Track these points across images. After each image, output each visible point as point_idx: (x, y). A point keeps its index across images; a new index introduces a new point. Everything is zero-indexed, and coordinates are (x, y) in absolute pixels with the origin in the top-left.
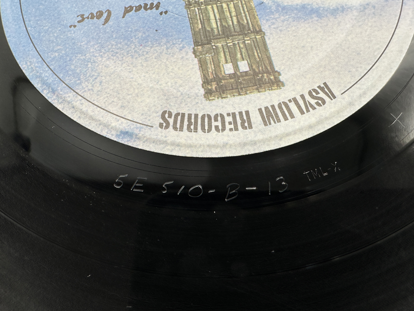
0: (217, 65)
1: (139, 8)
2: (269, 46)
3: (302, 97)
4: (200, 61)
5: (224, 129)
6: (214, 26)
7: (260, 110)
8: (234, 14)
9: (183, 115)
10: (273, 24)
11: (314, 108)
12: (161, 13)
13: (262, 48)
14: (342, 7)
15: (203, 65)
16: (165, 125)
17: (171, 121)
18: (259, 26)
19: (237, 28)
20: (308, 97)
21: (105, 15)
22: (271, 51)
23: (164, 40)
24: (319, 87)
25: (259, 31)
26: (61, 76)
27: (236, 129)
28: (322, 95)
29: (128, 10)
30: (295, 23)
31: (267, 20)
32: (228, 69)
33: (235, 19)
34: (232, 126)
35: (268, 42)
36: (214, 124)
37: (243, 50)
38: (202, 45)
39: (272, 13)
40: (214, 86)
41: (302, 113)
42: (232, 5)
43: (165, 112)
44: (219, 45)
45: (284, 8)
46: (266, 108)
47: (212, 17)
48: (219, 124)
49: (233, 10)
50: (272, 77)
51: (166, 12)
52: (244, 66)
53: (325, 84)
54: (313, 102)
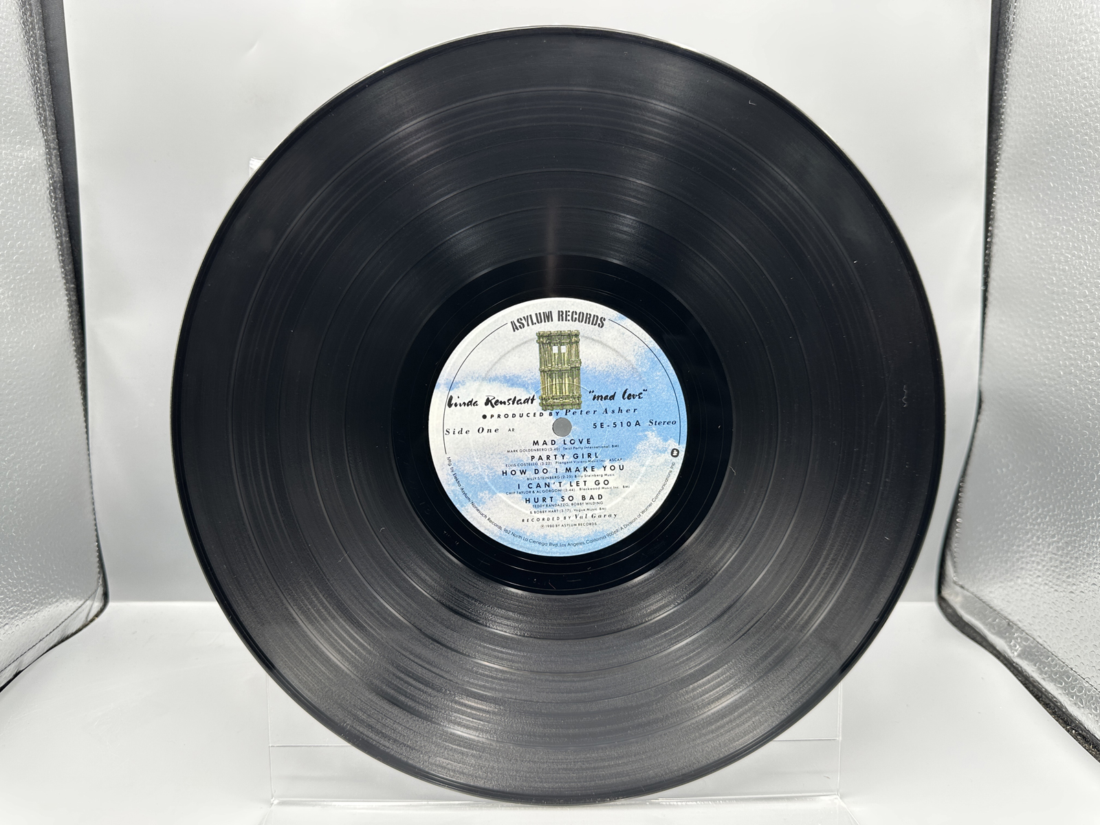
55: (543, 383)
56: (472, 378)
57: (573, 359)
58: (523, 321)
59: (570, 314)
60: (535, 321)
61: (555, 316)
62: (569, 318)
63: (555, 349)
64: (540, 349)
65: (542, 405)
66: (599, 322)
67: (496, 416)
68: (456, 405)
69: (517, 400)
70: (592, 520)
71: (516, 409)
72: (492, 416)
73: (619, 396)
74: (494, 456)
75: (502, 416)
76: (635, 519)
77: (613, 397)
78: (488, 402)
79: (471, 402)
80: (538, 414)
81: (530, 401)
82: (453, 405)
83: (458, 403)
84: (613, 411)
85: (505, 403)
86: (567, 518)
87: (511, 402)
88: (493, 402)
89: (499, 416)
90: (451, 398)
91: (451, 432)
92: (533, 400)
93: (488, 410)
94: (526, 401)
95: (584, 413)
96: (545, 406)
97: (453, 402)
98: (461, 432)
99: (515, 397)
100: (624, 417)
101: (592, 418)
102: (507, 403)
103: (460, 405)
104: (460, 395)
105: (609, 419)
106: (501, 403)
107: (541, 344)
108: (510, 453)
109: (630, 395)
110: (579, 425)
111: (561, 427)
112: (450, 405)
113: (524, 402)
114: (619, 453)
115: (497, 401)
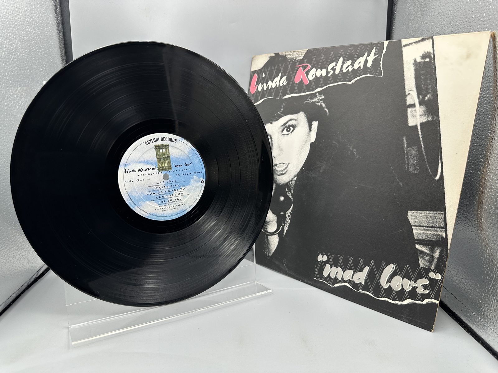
55: (158, 162)
56: (133, 162)
57: (167, 154)
58: (149, 141)
59: (165, 138)
60: (153, 141)
61: (160, 139)
62: (165, 140)
63: (161, 151)
64: (156, 151)
65: (158, 170)
66: (175, 141)
67: (143, 175)
68: (128, 172)
69: (149, 169)
70: (179, 207)
71: (149, 172)
72: (141, 175)
73: (183, 165)
74: (143, 189)
75: (145, 175)
76: (192, 204)
77: (181, 166)
78: (139, 170)
79: (133, 171)
80: (157, 173)
81: (154, 169)
82: (127, 172)
83: (128, 171)
84: (182, 170)
85: (145, 170)
86: (170, 207)
87: (147, 169)
88: (141, 170)
89: (144, 175)
90: (126, 170)
91: (127, 182)
92: (155, 168)
93: (140, 173)
94: (153, 169)
95: (173, 171)
96: (160, 170)
97: (127, 171)
98: (130, 182)
99: (149, 168)
100: (186, 172)
101: (176, 173)
102: (146, 170)
103: (129, 172)
104: (129, 169)
105: (181, 172)
106: (144, 170)
107: (156, 149)
108: (149, 187)
109: (187, 164)
110: (171, 175)
111: (166, 177)
112: (125, 172)
113: (152, 169)
114: (185, 184)
115: (143, 170)
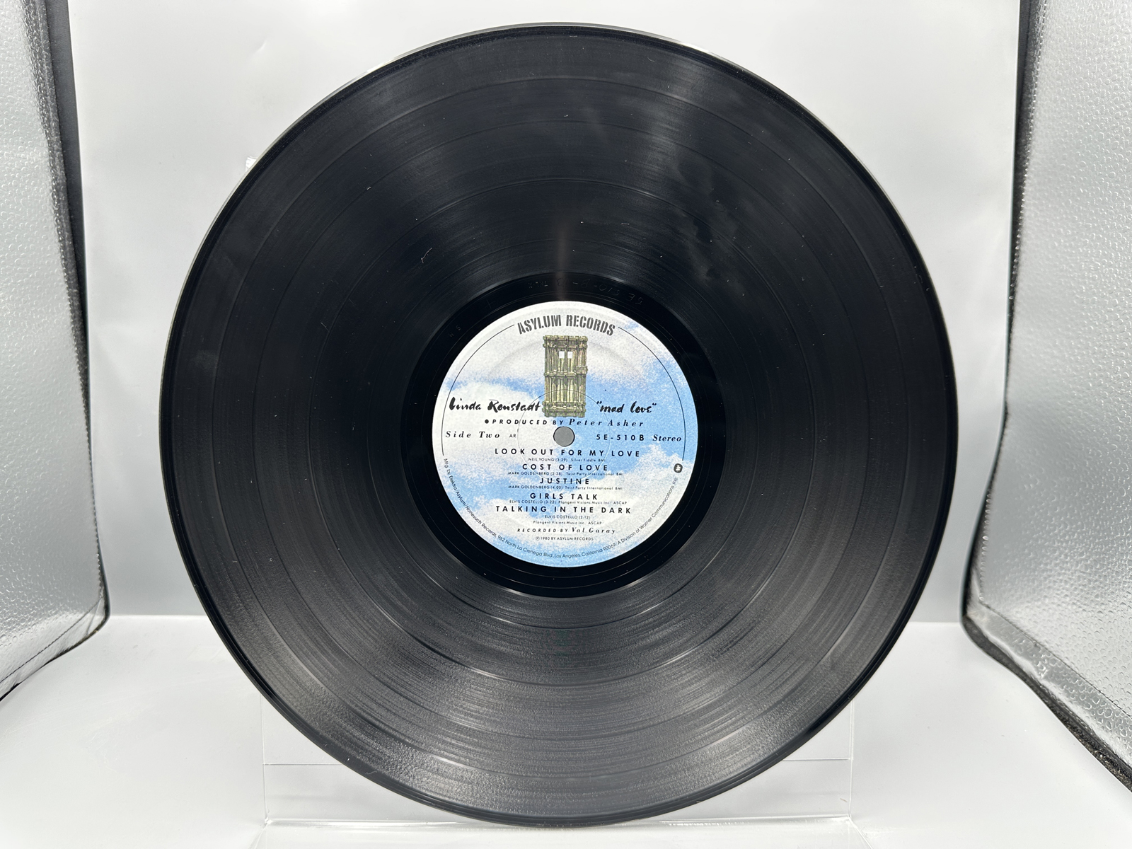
0: (576, 359)
1: (614, 409)
2: (544, 365)
3: (535, 328)
4: (585, 364)
5: (582, 318)
6: (572, 386)
7: (560, 325)
8: (558, 392)
9: (601, 331)
10: (537, 380)
11: (532, 320)
12: (601, 402)
13: (548, 364)
14: (493, 383)
15: (584, 361)
16: (612, 327)
17: (608, 329)
18: (546, 380)
19: (559, 381)
20: (533, 327)
21: (634, 409)
22: (544, 362)
23: (603, 382)
24: (525, 332)
25: (547, 376)
26: (664, 370)
27: (575, 316)
28: (525, 327)
29: (620, 409)
30: (525, 378)
31: (540, 383)
32: (571, 355)
33: (559, 389)
34: (577, 319)
35: (544, 368)
36: (586, 322)
37: (559, 365)
38: (581, 374)
39: (536, 388)
40: (581, 345)
41: (538, 318)
42: (558, 399)
43: (611, 335)
44: (572, 372)
45: (528, 390)
46: (556, 325)
47: (571, 392)
48: (583, 322)
49: (558, 396)
50: (548, 344)
51: (598, 402)
52: (562, 355)
53: (521, 333)
54: (531, 324)
